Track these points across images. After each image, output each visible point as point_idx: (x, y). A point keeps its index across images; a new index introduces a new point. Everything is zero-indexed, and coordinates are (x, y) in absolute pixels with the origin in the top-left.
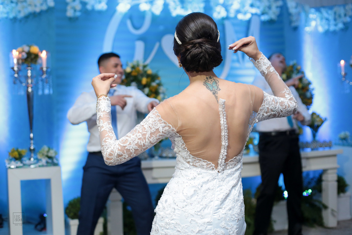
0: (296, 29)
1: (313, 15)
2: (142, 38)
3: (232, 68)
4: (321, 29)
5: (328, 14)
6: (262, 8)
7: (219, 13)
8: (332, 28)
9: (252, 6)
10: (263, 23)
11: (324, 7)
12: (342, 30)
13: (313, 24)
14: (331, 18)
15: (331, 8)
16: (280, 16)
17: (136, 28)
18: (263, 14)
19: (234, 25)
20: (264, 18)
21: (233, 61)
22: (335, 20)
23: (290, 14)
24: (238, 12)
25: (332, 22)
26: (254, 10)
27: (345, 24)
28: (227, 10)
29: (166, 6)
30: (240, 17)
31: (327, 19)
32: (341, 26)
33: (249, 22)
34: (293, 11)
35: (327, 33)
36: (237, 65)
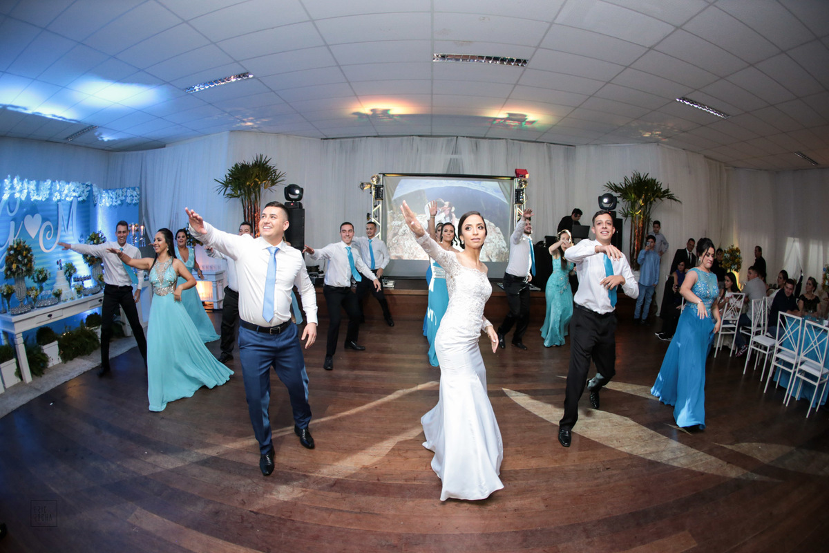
0: (95, 205)
1: (105, 195)
2: (14, 219)
3: (61, 236)
4: (108, 205)
5: (112, 194)
6: (79, 193)
7: (56, 197)
8: (114, 204)
9: (74, 191)
10: (79, 202)
11: (110, 189)
12: (120, 205)
13: (104, 201)
14: (114, 197)
15: (114, 191)
16: (88, 197)
17: (11, 212)
18: (79, 197)
19: (63, 205)
20: (79, 199)
21: (62, 231)
22: (116, 198)
23: (93, 196)
24: (67, 196)
25: (115, 200)
26: (74, 194)
27: (121, 201)
28: (61, 195)
29: (29, 193)
30: (68, 199)
31: (112, 198)
32: (119, 202)
33: (71, 202)
34: (95, 194)
35: (111, 206)
36: (64, 233)
